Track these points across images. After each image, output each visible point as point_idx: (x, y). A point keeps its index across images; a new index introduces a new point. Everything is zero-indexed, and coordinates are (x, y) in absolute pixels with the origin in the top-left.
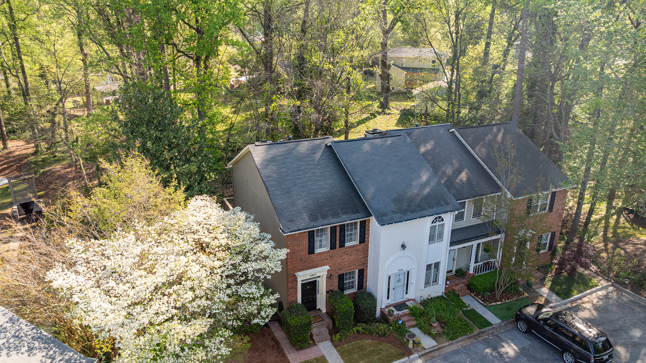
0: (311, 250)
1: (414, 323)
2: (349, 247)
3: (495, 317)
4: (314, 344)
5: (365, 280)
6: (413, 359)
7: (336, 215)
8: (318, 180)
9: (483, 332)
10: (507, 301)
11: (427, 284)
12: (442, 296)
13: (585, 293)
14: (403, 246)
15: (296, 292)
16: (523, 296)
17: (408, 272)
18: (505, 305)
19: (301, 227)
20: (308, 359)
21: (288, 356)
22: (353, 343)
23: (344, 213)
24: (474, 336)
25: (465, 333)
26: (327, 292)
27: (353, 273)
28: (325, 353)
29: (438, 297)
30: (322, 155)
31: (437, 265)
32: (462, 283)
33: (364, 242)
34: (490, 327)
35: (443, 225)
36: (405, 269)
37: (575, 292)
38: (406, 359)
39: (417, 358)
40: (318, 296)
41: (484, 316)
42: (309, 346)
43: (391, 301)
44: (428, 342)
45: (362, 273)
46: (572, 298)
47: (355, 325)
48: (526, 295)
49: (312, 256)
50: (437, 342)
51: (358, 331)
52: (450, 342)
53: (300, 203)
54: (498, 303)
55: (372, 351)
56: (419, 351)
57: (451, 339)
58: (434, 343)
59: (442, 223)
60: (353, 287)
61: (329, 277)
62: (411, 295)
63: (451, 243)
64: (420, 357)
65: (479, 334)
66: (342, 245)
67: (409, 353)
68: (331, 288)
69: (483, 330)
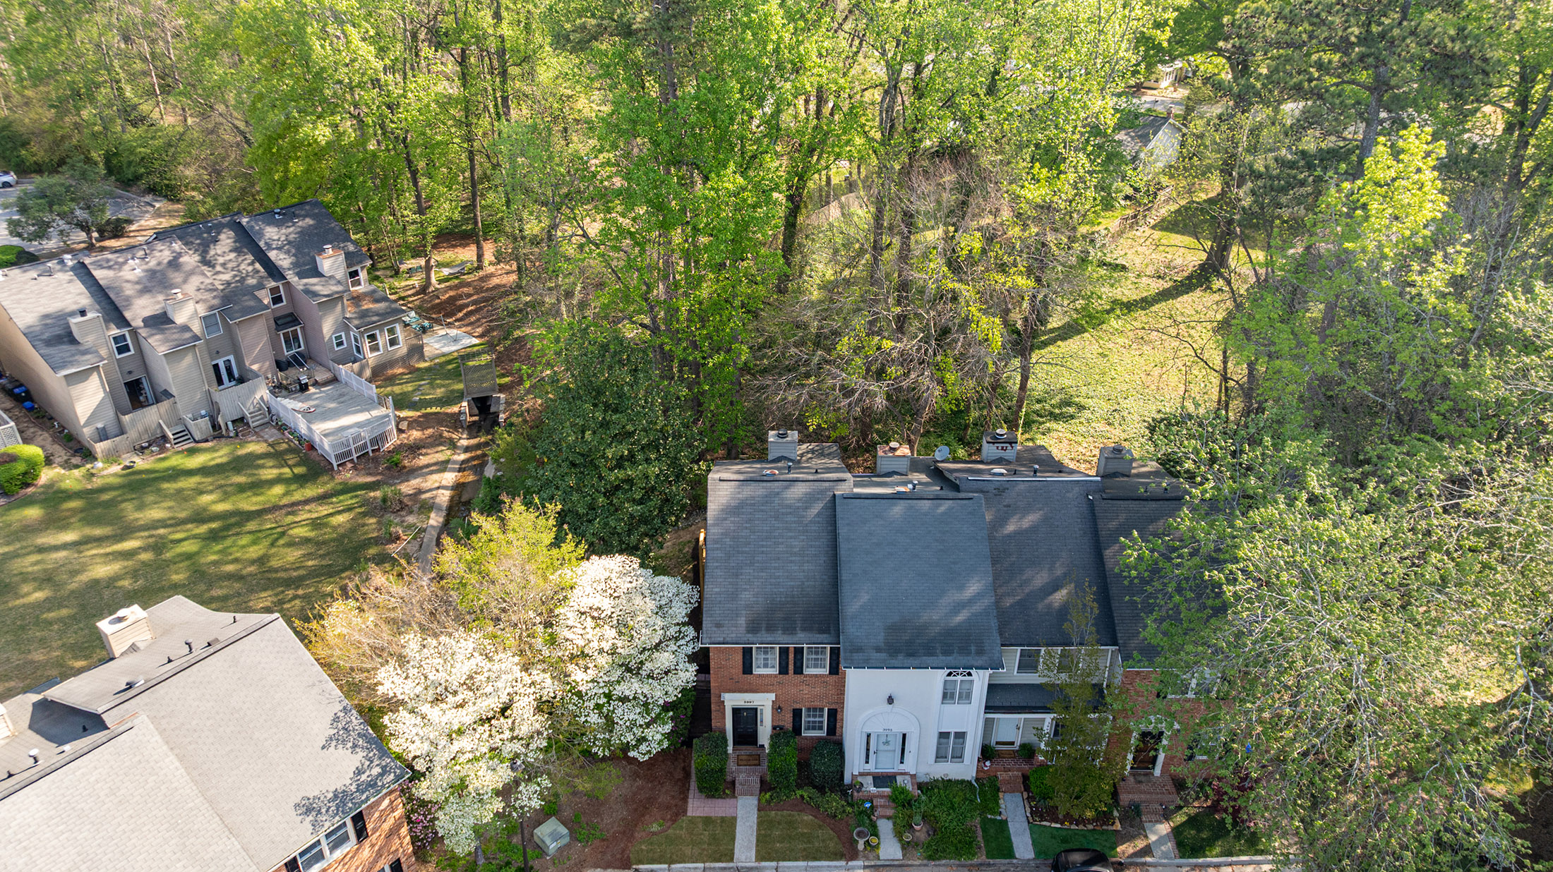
0: (747, 669)
1: (890, 812)
2: (811, 676)
3: (1031, 847)
4: (733, 796)
5: (838, 725)
6: (853, 868)
7: (790, 629)
8: (791, 562)
9: (989, 865)
10: (1073, 827)
11: (940, 756)
12: (969, 782)
13: (1234, 859)
14: (890, 700)
15: (724, 718)
16: (1110, 828)
17: (904, 736)
18: (1064, 833)
19: (728, 639)
20: (713, 815)
21: (690, 801)
22: (785, 812)
23: (804, 629)
24: (972, 865)
25: (958, 854)
26: (774, 728)
27: (822, 710)
28: (740, 813)
29: (962, 782)
30: (818, 515)
31: (961, 736)
32: (1018, 770)
33: (837, 673)
34: (1007, 861)
35: (972, 681)
36: (898, 728)
37: (1218, 850)
38: (843, 863)
39: (859, 868)
40: (760, 728)
41: (1013, 839)
42: (723, 796)
43: (870, 767)
44: (890, 849)
45: (834, 715)
46: (1201, 860)
47: (799, 787)
48: (1118, 826)
49: (749, 676)
50: (904, 855)
51: (802, 796)
52: (925, 862)
53: (746, 596)
54: (1054, 825)
55: (803, 834)
56: (868, 859)
57: (930, 858)
58: (899, 855)
59: (968, 678)
60: (821, 728)
61: (777, 708)
62: (909, 766)
63: (987, 708)
64: (865, 867)
65: (981, 865)
66: (799, 670)
67: (852, 854)
68: (781, 723)
69: (992, 861)
